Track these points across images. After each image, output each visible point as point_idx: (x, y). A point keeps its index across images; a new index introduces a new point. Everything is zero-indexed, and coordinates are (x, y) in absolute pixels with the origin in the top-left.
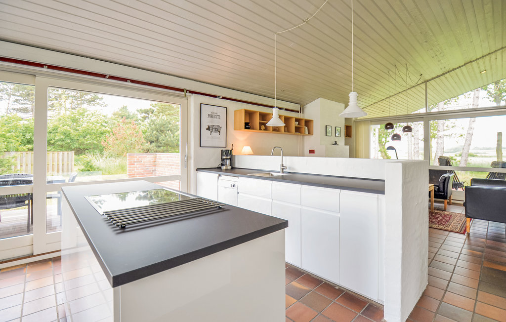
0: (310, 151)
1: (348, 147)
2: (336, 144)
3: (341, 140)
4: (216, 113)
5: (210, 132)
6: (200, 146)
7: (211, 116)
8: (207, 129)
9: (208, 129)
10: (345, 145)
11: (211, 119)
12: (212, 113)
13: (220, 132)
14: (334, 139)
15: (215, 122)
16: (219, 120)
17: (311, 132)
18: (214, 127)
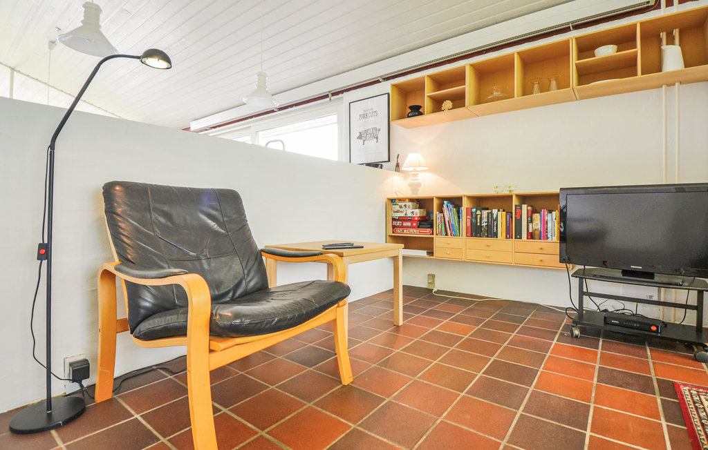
4: (372, 109)
5: (362, 141)
7: (364, 116)
8: (358, 138)
11: (364, 120)
12: (365, 111)
13: (377, 138)
15: (371, 123)
16: (375, 118)
18: (369, 132)
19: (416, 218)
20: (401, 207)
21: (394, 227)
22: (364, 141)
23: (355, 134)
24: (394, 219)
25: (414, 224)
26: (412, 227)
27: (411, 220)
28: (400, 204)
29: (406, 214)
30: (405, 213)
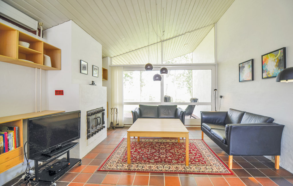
0: (56, 91)
1: (105, 88)
2: (93, 83)
3: (99, 81)
10: (103, 86)
14: (91, 79)
17: (58, 65)
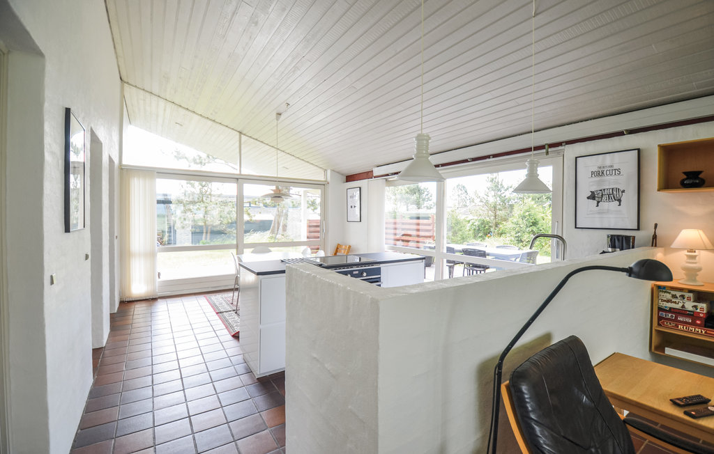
4: (612, 166)
5: (595, 202)
6: (576, 228)
7: (599, 173)
8: (588, 198)
9: (592, 196)
11: (597, 179)
12: (600, 168)
13: (620, 201)
15: (610, 182)
16: (617, 177)
18: (606, 192)
19: (701, 315)
20: (674, 296)
21: (660, 318)
22: (598, 202)
23: (584, 192)
24: (660, 309)
25: (698, 322)
26: (693, 324)
27: (692, 315)
28: (673, 293)
29: (683, 306)
30: (681, 305)
